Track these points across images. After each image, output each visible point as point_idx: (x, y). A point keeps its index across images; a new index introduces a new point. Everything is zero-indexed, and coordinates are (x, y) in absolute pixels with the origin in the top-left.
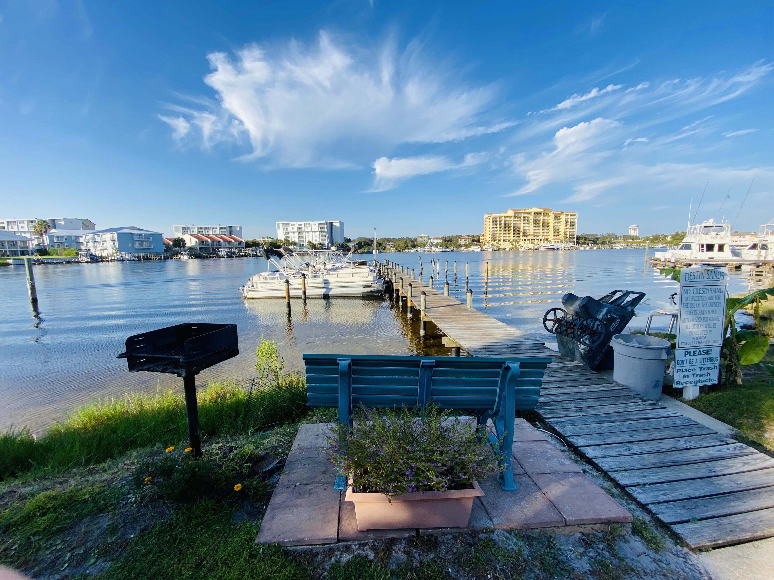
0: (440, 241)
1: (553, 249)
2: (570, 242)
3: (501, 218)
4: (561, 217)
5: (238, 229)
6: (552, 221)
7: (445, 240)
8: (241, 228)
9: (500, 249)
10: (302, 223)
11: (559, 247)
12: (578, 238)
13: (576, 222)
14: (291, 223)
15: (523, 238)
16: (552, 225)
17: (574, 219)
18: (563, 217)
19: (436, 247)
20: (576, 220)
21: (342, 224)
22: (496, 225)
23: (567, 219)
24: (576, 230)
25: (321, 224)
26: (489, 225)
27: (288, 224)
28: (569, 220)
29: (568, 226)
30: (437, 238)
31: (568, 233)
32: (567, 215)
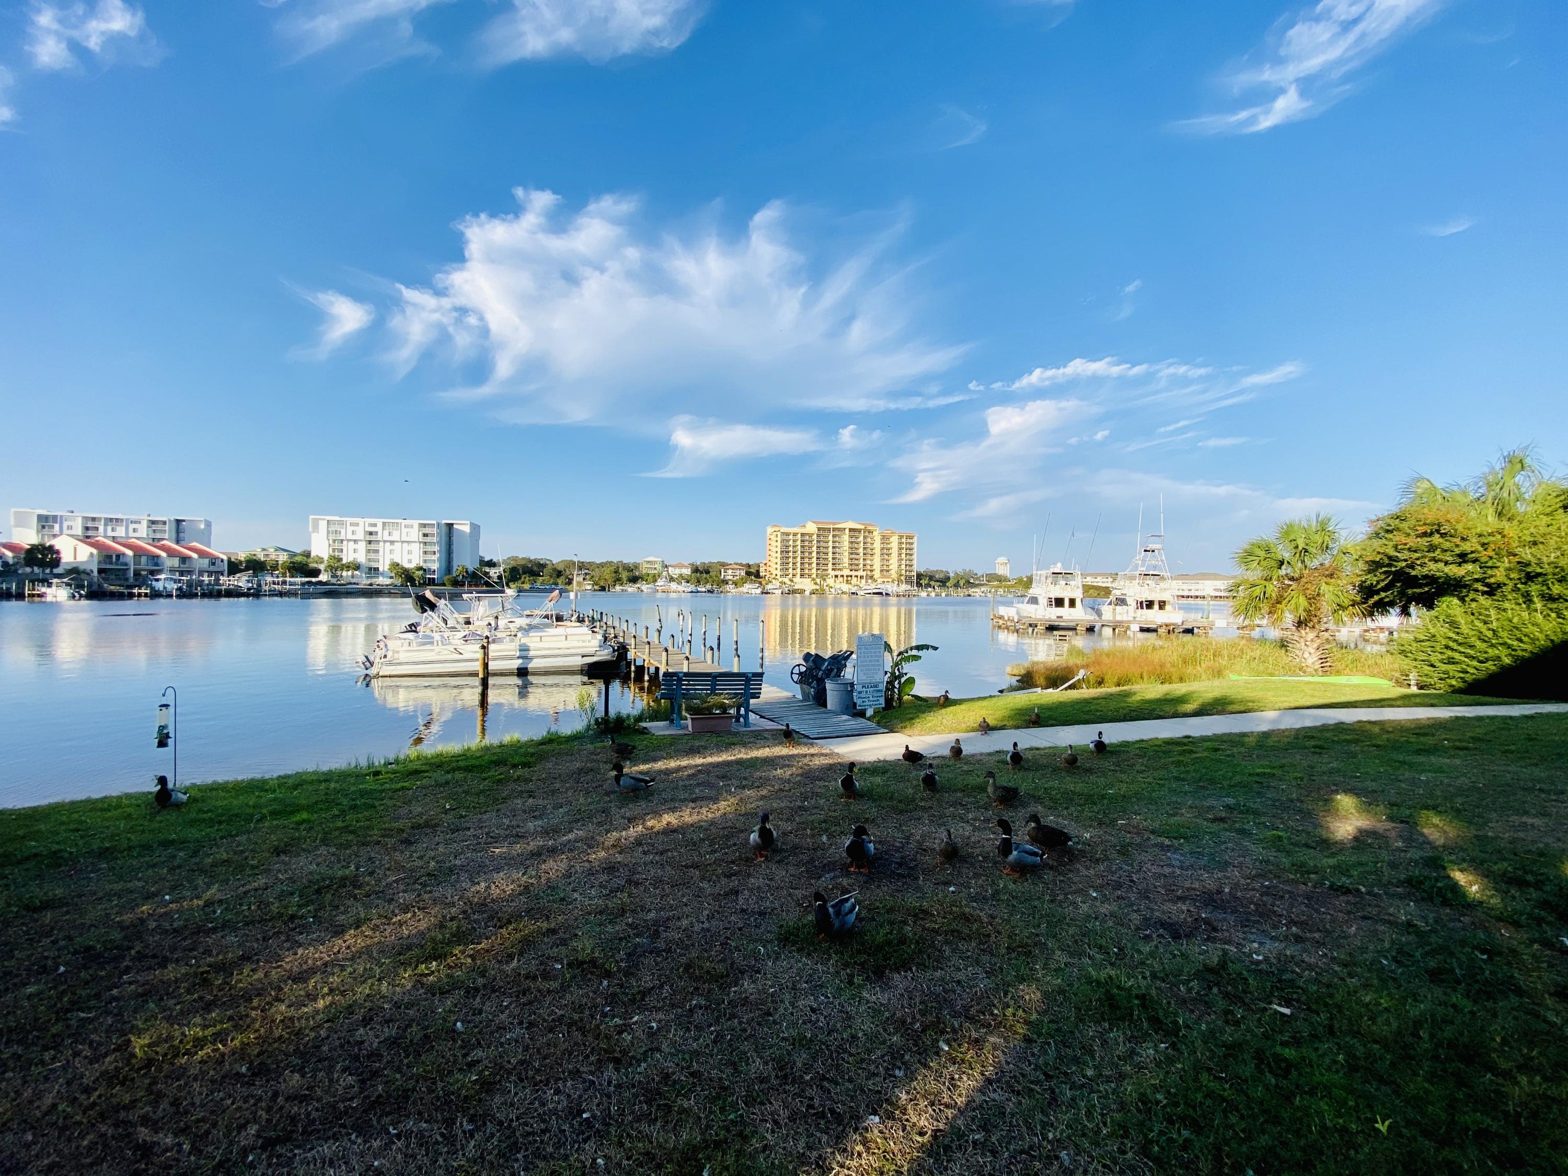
0: (687, 572)
1: (881, 594)
2: (907, 582)
3: (795, 534)
4: (891, 540)
5: (202, 526)
6: (877, 545)
7: (696, 570)
8: (208, 524)
9: (794, 592)
10: (379, 522)
11: (890, 591)
12: (919, 576)
13: (915, 550)
14: (350, 520)
15: (833, 573)
16: (877, 551)
17: (912, 544)
18: (894, 540)
19: (680, 583)
20: (915, 546)
21: (475, 528)
22: (787, 547)
23: (901, 543)
24: (915, 562)
25: (424, 526)
26: (776, 547)
27: (341, 523)
28: (904, 546)
29: (903, 556)
30: (680, 566)
31: (903, 567)
32: (901, 537)
